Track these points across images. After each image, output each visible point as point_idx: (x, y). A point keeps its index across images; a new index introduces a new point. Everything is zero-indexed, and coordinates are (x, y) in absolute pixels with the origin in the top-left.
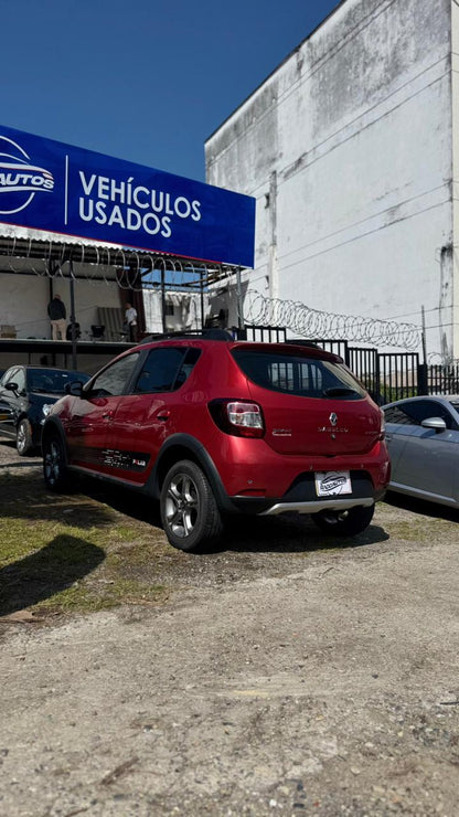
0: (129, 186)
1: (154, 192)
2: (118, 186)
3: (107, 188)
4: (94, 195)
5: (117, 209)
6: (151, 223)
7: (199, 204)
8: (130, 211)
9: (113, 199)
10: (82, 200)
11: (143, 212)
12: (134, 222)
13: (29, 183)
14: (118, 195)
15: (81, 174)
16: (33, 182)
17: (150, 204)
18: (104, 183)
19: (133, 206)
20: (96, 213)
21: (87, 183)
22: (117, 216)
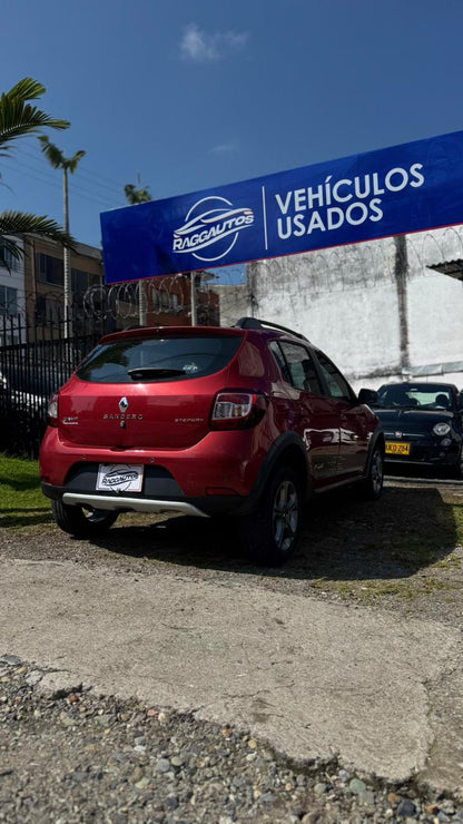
0: (328, 186)
1: (357, 179)
2: (315, 191)
3: (303, 198)
4: (292, 212)
5: (316, 215)
6: (357, 213)
7: (419, 166)
8: (330, 211)
9: (311, 206)
10: (280, 221)
11: (344, 207)
12: (336, 217)
13: (234, 226)
14: (316, 201)
15: (278, 197)
16: (237, 224)
17: (354, 194)
18: (300, 195)
19: (334, 204)
20: (295, 228)
21: (284, 202)
22: (316, 222)
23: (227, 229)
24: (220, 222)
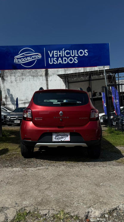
0: (63, 51)
1: (71, 51)
2: (60, 52)
3: (56, 53)
4: (53, 57)
5: (60, 59)
6: (71, 60)
7: (87, 50)
8: (64, 58)
9: (58, 56)
10: (49, 59)
11: (68, 58)
12: (65, 60)
13: (35, 58)
14: (60, 55)
15: (49, 52)
16: (36, 57)
17: (70, 55)
18: (55, 52)
19: (65, 56)
20: (54, 61)
21: (51, 54)
22: (60, 61)
23: (33, 58)
24: (31, 56)
